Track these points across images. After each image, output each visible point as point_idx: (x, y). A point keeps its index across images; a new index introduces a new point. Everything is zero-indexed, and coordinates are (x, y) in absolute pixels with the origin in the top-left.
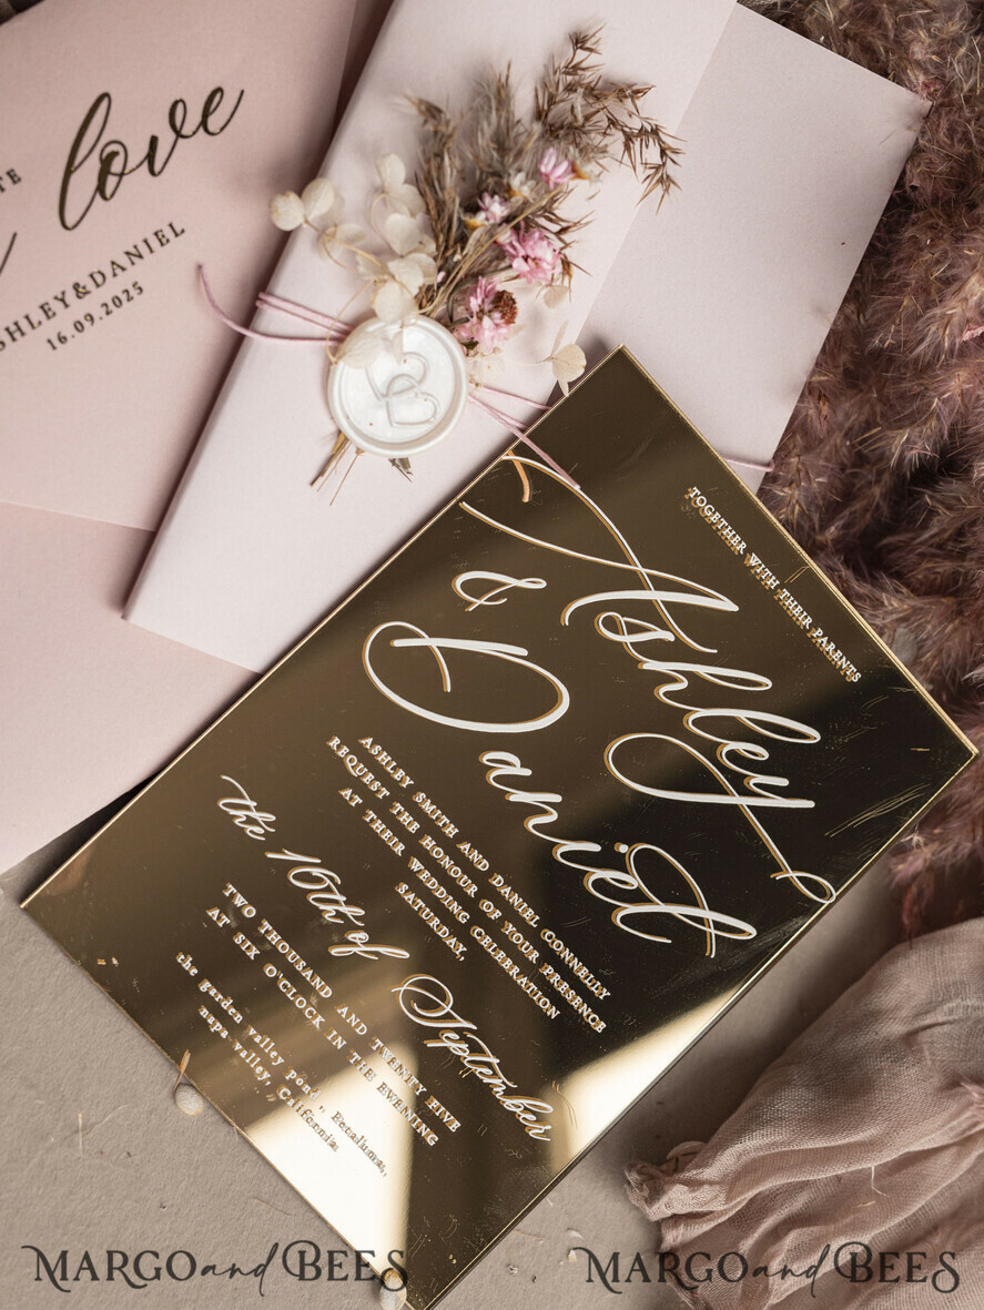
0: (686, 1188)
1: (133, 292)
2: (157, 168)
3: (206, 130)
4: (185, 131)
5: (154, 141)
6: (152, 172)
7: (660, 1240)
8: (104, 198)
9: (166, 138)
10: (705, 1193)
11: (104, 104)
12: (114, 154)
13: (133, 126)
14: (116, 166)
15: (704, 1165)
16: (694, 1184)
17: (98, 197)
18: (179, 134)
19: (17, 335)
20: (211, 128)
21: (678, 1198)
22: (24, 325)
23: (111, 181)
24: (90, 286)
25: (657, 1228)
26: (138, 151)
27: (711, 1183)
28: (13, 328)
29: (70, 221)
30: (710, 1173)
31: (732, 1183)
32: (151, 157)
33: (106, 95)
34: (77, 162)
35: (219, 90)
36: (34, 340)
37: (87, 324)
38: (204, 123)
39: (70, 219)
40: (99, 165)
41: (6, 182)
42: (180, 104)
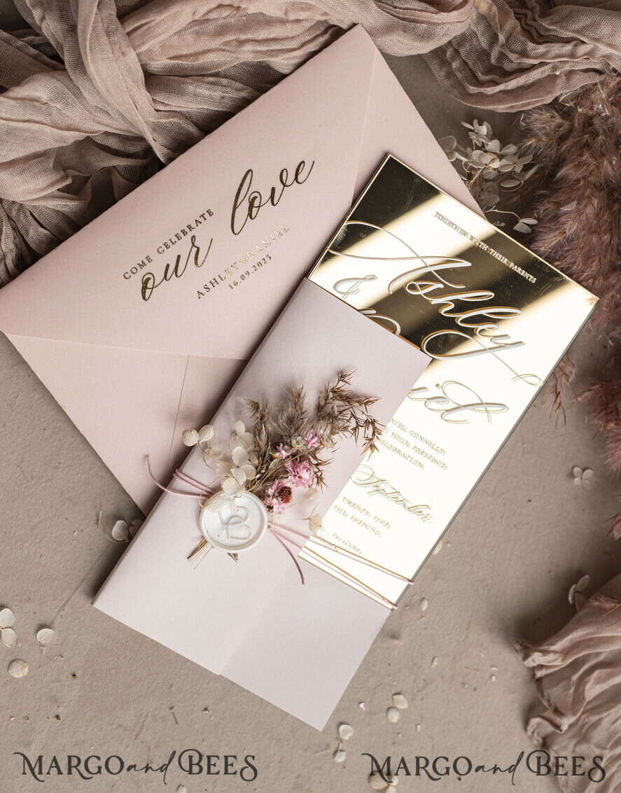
0: (541, 654)
1: (267, 259)
2: (275, 202)
3: (298, 182)
4: (287, 184)
5: (273, 190)
6: (273, 204)
7: (534, 675)
8: (252, 218)
9: (279, 187)
10: (551, 657)
11: (250, 173)
12: (256, 197)
13: (263, 183)
14: (256, 203)
15: (552, 644)
16: (545, 652)
17: (249, 218)
18: (285, 185)
19: (215, 284)
20: (299, 181)
21: (537, 658)
22: (218, 279)
23: (255, 210)
24: (247, 259)
25: (533, 670)
26: (266, 195)
27: (554, 652)
28: (213, 281)
29: (236, 232)
30: (553, 648)
31: (566, 652)
32: (272, 197)
33: (251, 170)
34: (238, 204)
35: (303, 162)
36: (222, 287)
37: (246, 276)
38: (296, 179)
39: (236, 230)
40: (249, 204)
41: (207, 216)
42: (285, 171)
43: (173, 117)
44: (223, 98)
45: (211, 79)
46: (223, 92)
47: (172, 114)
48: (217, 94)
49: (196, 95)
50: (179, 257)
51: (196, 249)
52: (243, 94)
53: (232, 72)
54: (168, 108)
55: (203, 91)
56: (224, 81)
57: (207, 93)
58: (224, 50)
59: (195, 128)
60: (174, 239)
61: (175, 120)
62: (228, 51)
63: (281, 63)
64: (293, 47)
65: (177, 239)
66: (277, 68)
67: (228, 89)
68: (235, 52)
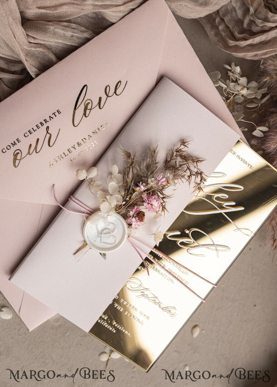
3: (116, 94)
4: (110, 95)
5: (100, 99)
6: (100, 108)
8: (86, 117)
9: (104, 97)
11: (85, 88)
12: (89, 103)
13: (94, 95)
14: (89, 107)
17: (84, 116)
18: (108, 96)
19: (61, 158)
22: (63, 155)
23: (88, 111)
24: (82, 142)
26: (96, 102)
29: (76, 125)
32: (99, 104)
33: (86, 85)
34: (77, 107)
35: (120, 82)
37: (81, 154)
38: (115, 92)
40: (84, 107)
41: (57, 114)
42: (108, 87)
43: (39, 48)
44: (72, 36)
45: (65, 24)
46: (72, 32)
47: (39, 45)
48: (69, 34)
49: (55, 33)
50: (38, 139)
51: (49, 135)
52: (86, 35)
53: (79, 20)
54: (36, 41)
55: (59, 31)
56: (74, 25)
57: (62, 32)
58: (74, 4)
59: (54, 55)
60: (35, 128)
61: (41, 50)
62: (77, 4)
63: (111, 14)
64: (119, 4)
65: (37, 128)
66: (108, 18)
67: (76, 31)
68: (80, 5)
